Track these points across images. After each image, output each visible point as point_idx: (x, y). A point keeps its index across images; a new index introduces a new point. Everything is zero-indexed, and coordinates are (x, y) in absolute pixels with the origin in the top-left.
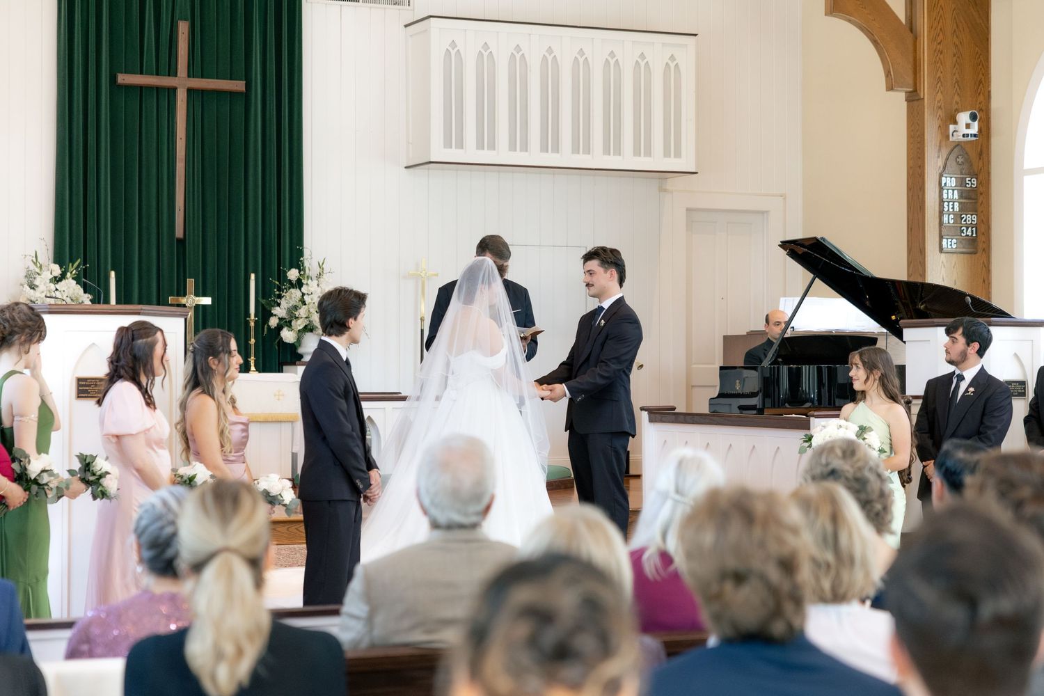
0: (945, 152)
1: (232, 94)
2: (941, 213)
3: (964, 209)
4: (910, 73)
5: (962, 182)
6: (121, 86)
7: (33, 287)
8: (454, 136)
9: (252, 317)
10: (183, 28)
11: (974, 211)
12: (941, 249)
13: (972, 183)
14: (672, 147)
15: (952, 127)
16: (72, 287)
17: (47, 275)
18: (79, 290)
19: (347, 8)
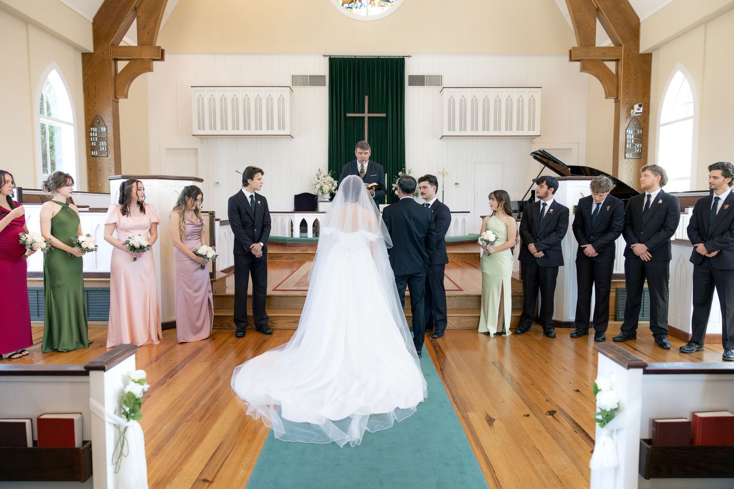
0: (628, 120)
1: (382, 117)
2: (626, 144)
3: (635, 141)
4: (615, 92)
5: (635, 132)
6: (348, 117)
7: (319, 179)
8: (451, 127)
9: (386, 187)
10: (366, 98)
11: (641, 142)
12: (625, 158)
13: (639, 132)
14: (532, 126)
15: (632, 111)
16: (330, 179)
17: (322, 175)
18: (332, 179)
19: (421, 88)
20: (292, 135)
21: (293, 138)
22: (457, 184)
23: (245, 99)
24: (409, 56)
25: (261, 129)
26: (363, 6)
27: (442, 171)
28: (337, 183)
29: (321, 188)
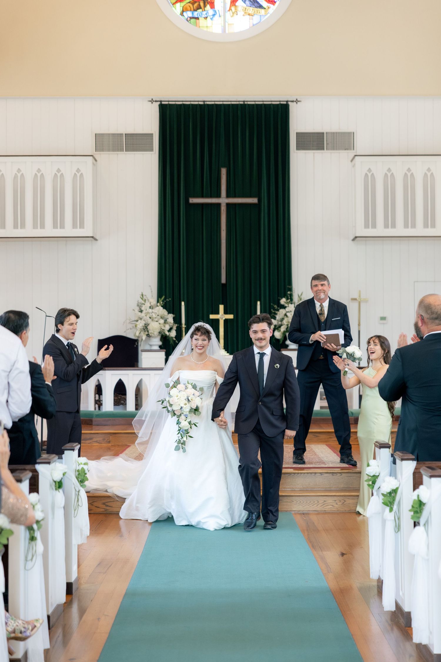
1: (251, 205)
6: (193, 204)
7: (141, 311)
8: (370, 221)
10: (224, 171)
16: (161, 311)
17: (148, 305)
18: (164, 312)
19: (318, 154)
20: (95, 237)
21: (96, 240)
22: (383, 318)
23: (16, 177)
24: (297, 101)
25: (43, 226)
26: (217, 17)
27: (356, 296)
28: (174, 318)
29: (146, 328)
